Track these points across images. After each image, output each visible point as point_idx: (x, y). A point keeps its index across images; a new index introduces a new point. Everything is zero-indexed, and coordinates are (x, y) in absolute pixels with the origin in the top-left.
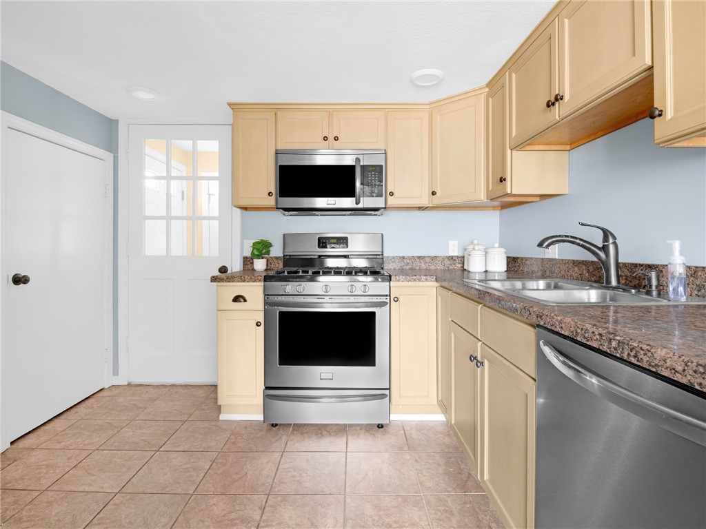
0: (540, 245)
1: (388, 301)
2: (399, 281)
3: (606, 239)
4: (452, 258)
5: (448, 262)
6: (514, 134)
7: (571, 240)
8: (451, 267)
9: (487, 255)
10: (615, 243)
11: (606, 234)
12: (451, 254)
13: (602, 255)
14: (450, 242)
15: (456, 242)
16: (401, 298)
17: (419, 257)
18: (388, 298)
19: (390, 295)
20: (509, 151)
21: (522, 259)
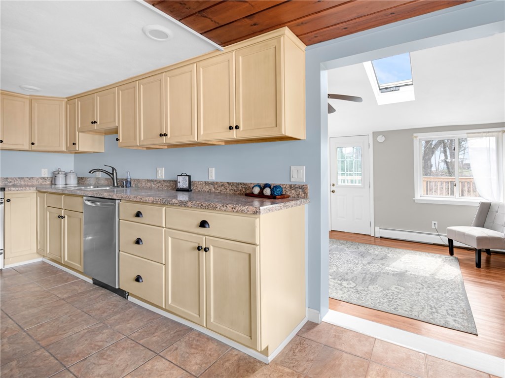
0: (90, 172)
1: (3, 201)
2: (11, 190)
3: (113, 171)
4: (44, 178)
5: (41, 181)
6: (79, 126)
7: (102, 171)
8: (43, 183)
9: (67, 177)
10: (116, 172)
11: (113, 169)
12: (43, 176)
13: (112, 176)
14: (42, 170)
15: (47, 170)
16: (12, 200)
17: (19, 178)
18: (3, 200)
19: (4, 199)
20: (77, 133)
21: (85, 178)
